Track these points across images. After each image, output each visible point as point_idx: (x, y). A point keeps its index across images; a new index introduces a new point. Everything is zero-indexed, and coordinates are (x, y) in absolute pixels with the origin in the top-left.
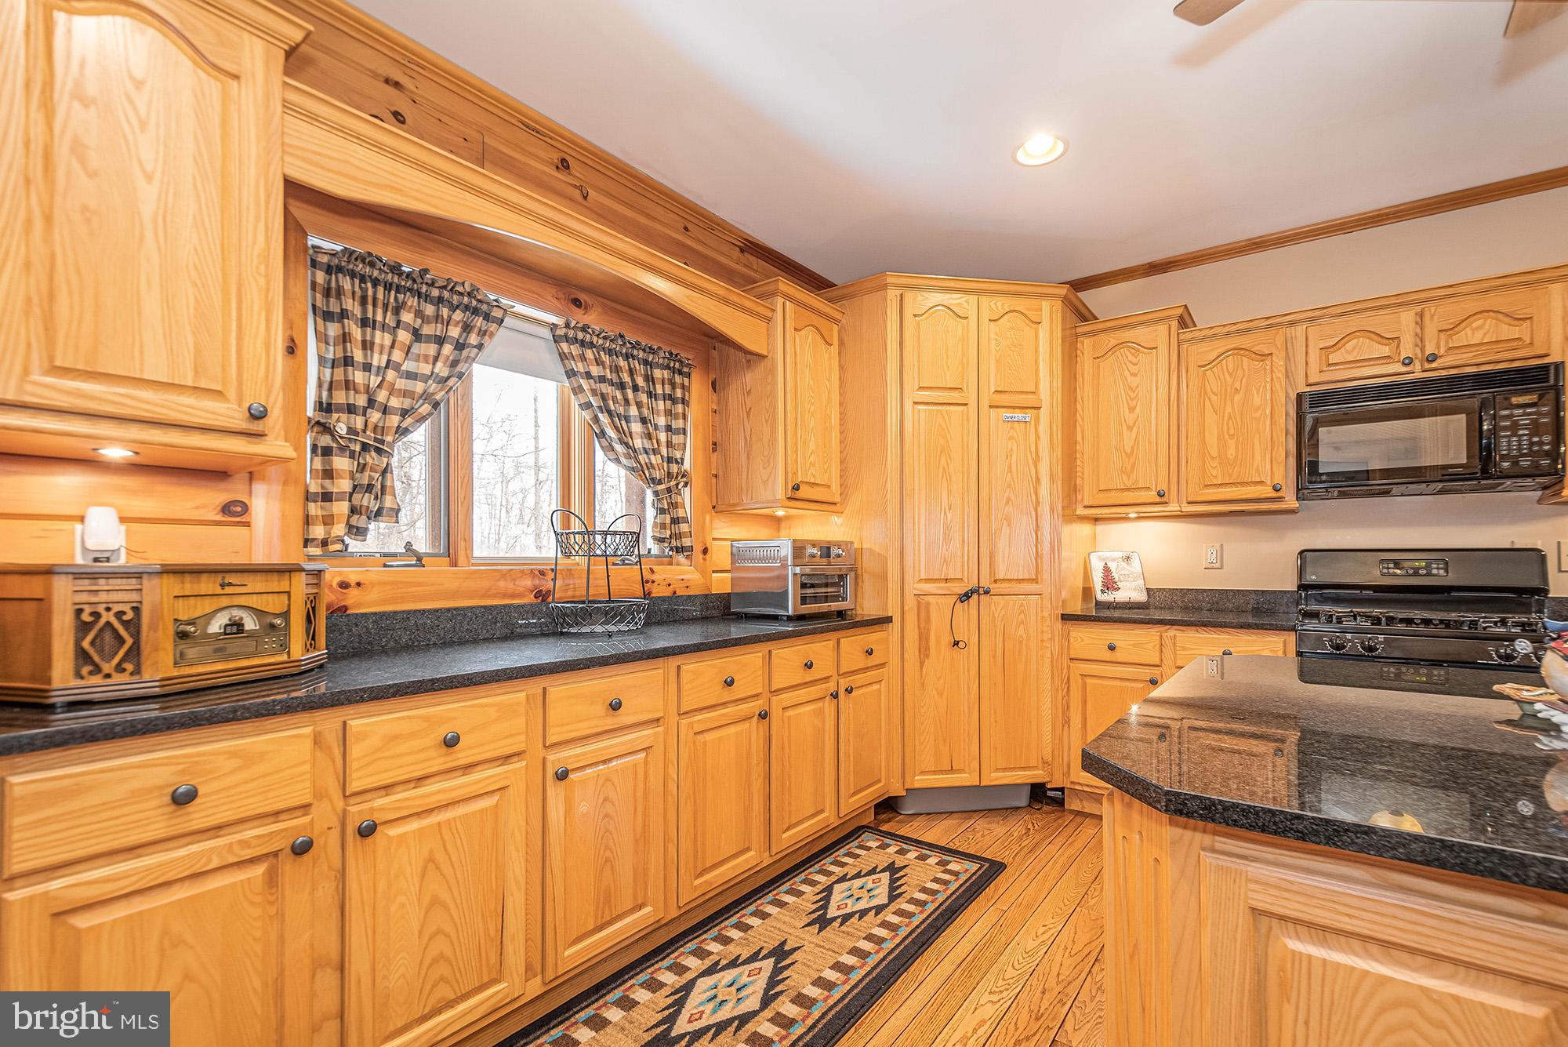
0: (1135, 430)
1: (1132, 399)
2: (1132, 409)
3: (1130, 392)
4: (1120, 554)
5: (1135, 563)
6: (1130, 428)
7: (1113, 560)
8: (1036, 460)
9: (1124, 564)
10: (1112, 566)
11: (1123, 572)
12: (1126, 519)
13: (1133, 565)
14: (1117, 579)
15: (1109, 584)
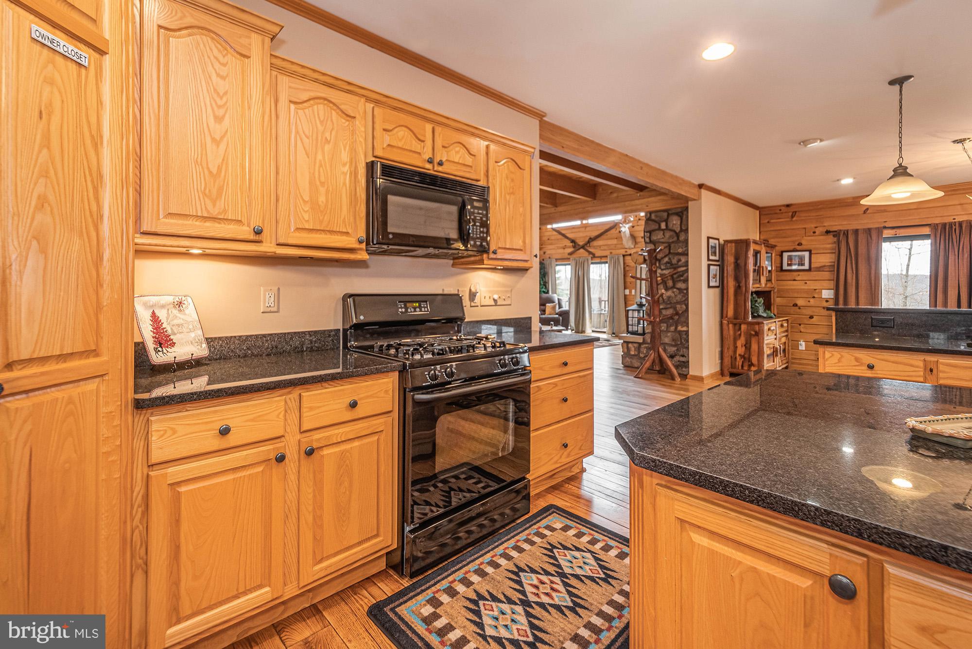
0: (223, 146)
1: (219, 107)
2: (219, 119)
3: (215, 96)
4: (170, 299)
5: (190, 310)
6: (216, 142)
7: (163, 307)
8: (97, 143)
9: (175, 312)
10: (162, 314)
11: (176, 322)
12: (187, 255)
13: (187, 312)
14: (169, 332)
15: (163, 340)
